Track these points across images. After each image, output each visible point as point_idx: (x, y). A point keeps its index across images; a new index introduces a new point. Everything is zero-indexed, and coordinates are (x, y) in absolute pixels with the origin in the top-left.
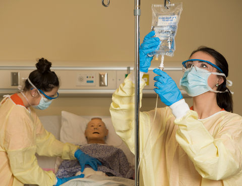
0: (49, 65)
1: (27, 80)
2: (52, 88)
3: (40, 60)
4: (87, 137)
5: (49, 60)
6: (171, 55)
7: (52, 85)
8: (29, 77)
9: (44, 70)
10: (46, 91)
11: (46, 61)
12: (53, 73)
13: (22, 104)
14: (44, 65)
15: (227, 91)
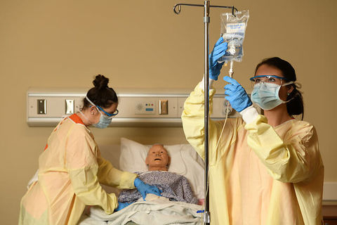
0: (107, 80)
1: (85, 99)
2: (111, 104)
3: (97, 77)
4: (148, 165)
5: (106, 77)
6: (239, 61)
7: (110, 101)
8: (87, 96)
9: (101, 85)
10: (105, 107)
11: (103, 76)
12: (111, 89)
13: (82, 122)
14: (101, 81)
15: (298, 94)
